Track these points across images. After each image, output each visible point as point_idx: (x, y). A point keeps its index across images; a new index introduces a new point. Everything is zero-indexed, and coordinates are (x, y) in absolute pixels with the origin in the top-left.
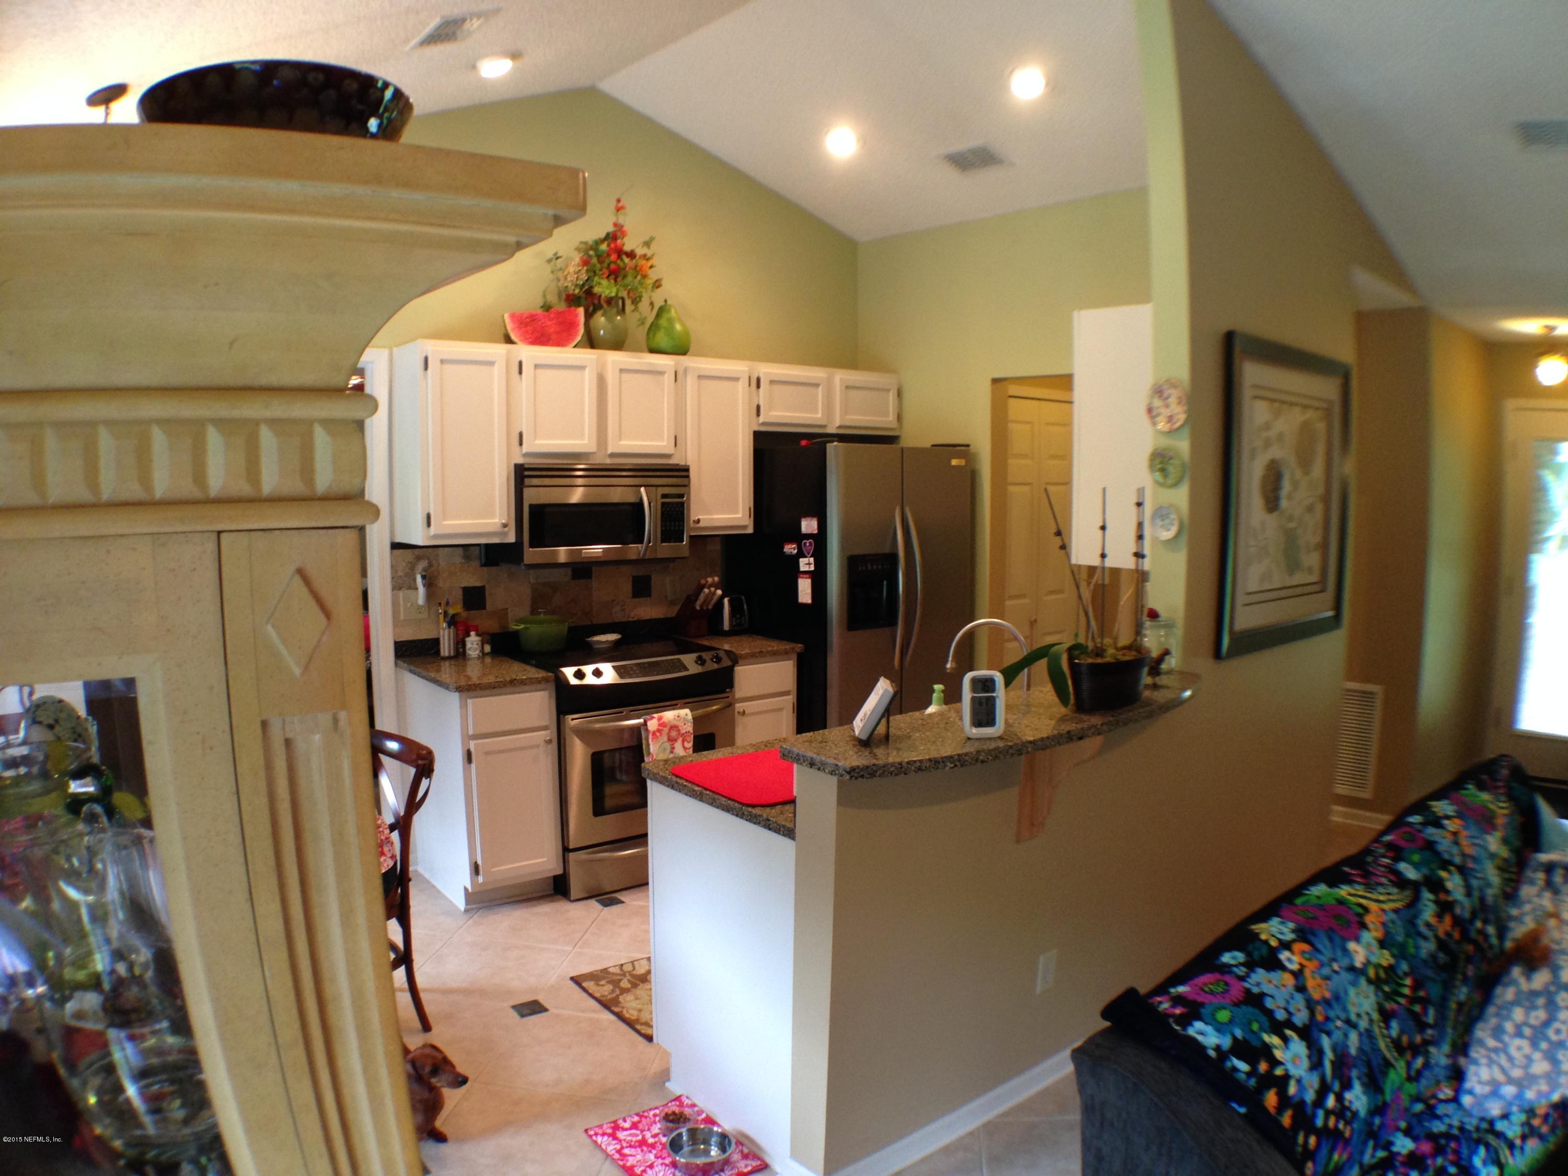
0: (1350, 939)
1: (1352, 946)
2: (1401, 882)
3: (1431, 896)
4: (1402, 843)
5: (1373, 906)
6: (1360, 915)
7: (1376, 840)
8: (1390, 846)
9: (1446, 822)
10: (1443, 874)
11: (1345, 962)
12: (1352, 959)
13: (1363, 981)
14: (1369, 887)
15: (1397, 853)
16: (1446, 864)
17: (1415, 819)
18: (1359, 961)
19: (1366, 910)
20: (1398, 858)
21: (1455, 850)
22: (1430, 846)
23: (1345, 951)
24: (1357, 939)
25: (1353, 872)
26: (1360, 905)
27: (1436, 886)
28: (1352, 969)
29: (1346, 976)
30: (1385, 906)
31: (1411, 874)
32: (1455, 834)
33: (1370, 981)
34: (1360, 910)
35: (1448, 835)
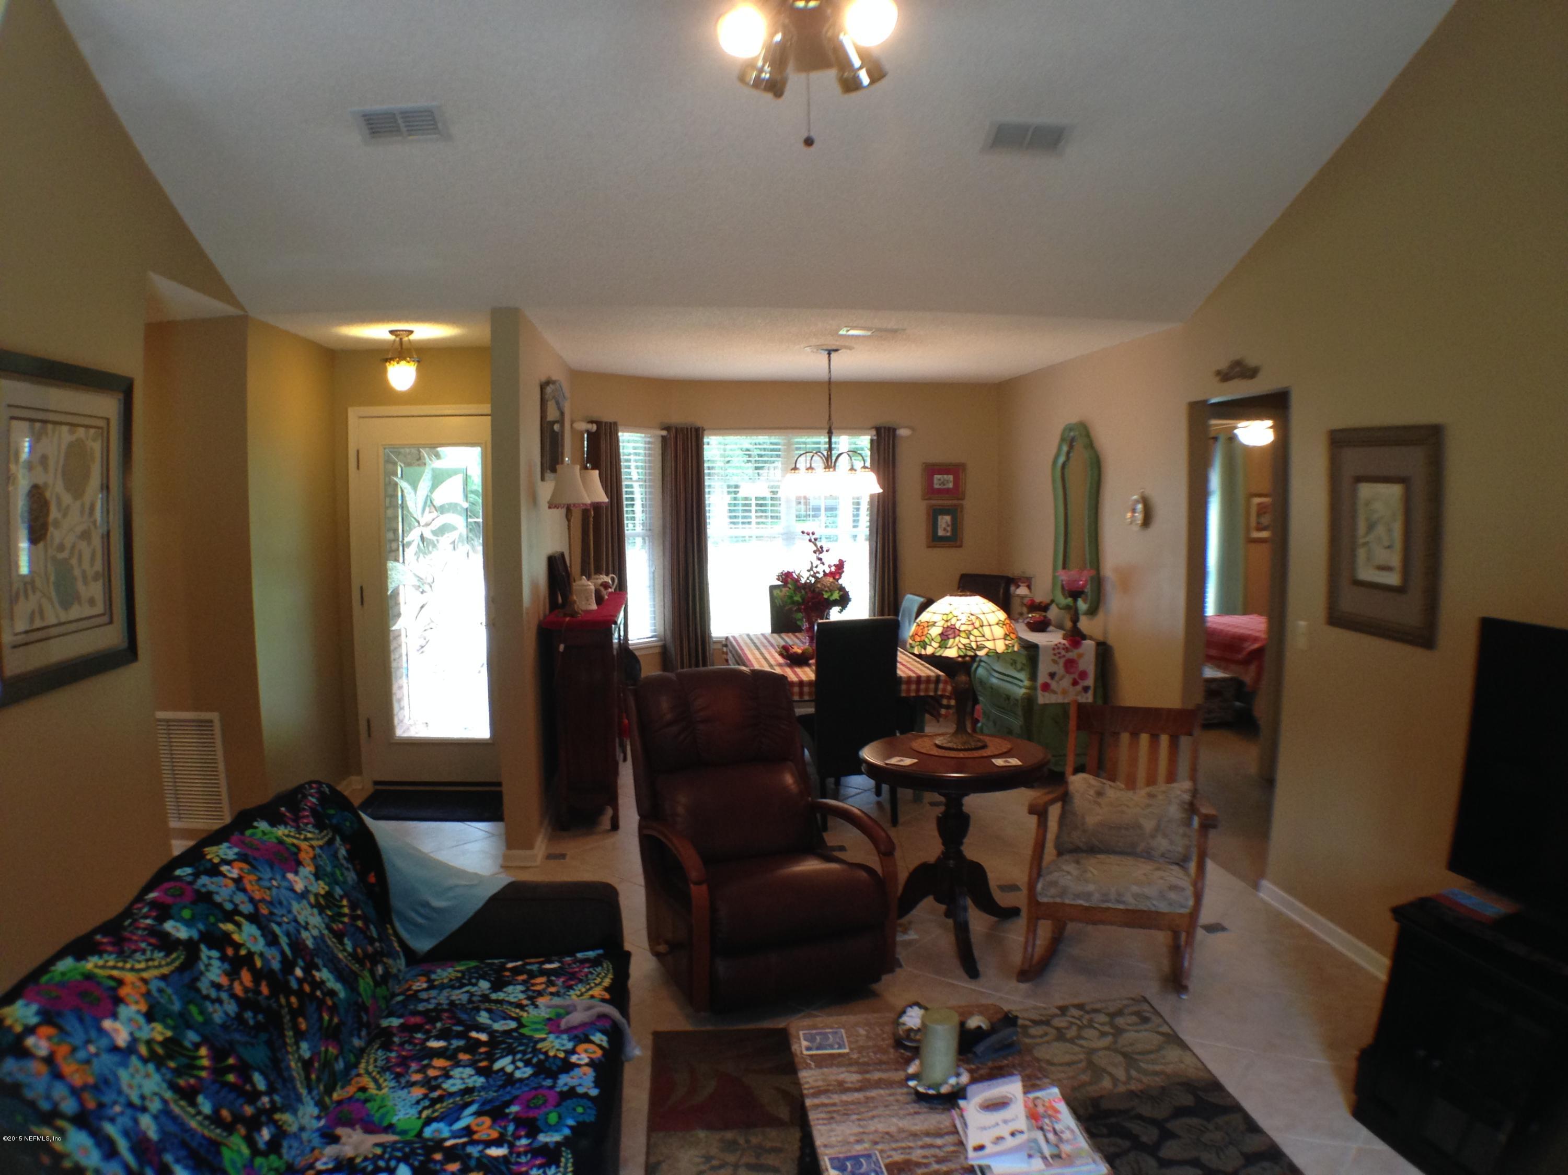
0: (105, 1016)
1: (107, 1024)
2: (167, 944)
3: (215, 954)
4: (169, 900)
5: (129, 977)
6: (114, 989)
7: (139, 898)
8: (154, 904)
9: (224, 868)
10: (229, 927)
11: (104, 1042)
12: (112, 1040)
13: (134, 1060)
14: (122, 955)
15: (163, 912)
16: (230, 916)
17: (184, 872)
18: (122, 1039)
19: (120, 982)
20: (161, 919)
21: (240, 897)
22: (206, 897)
23: (101, 1031)
24: (114, 1016)
25: (105, 940)
26: (111, 977)
27: (219, 941)
28: (115, 1049)
29: (108, 1059)
30: (145, 975)
31: (181, 932)
32: (238, 881)
33: (145, 1061)
34: (112, 983)
35: (230, 882)
